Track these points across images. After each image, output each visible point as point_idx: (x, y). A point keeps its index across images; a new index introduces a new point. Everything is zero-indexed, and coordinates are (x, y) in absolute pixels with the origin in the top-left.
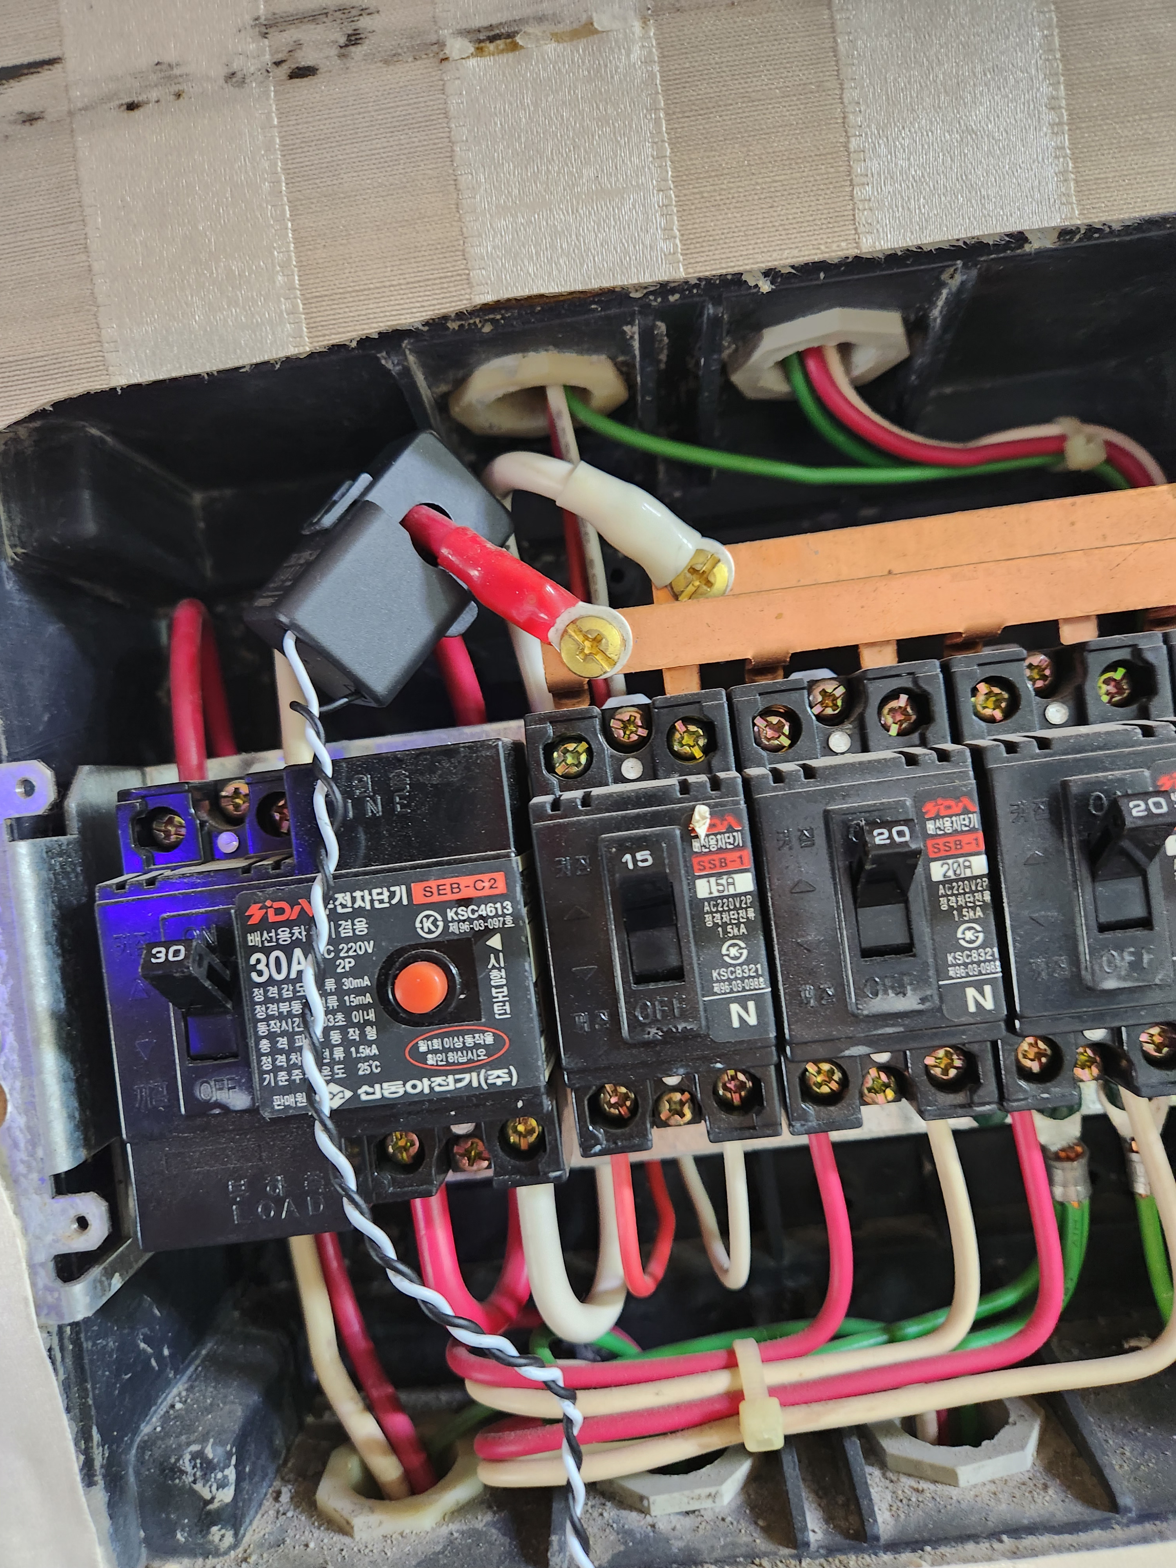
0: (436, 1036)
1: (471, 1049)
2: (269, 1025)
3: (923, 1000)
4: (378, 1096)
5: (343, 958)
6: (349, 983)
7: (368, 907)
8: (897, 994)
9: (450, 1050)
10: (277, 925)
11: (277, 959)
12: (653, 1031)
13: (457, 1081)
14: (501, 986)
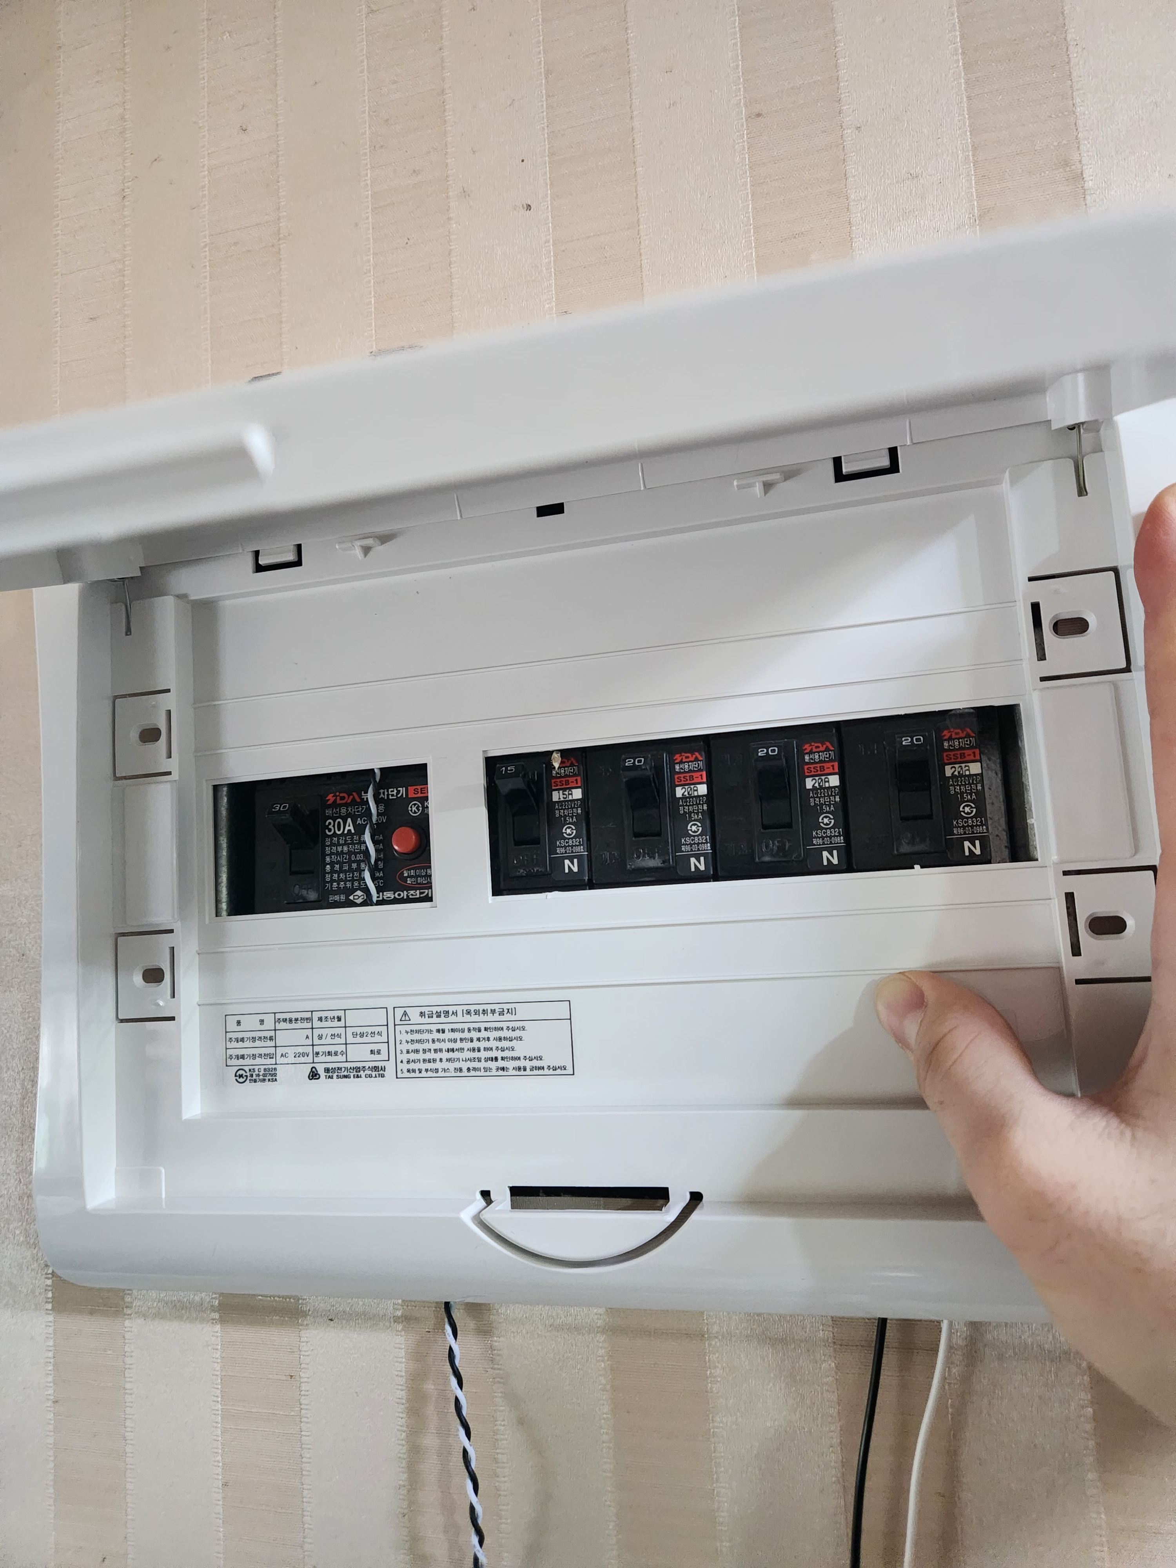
0: (412, 868)
2: (331, 858)
3: (664, 862)
7: (386, 798)
8: (650, 857)
9: (419, 876)
10: (341, 804)
11: (339, 823)
12: (522, 871)
13: (421, 893)
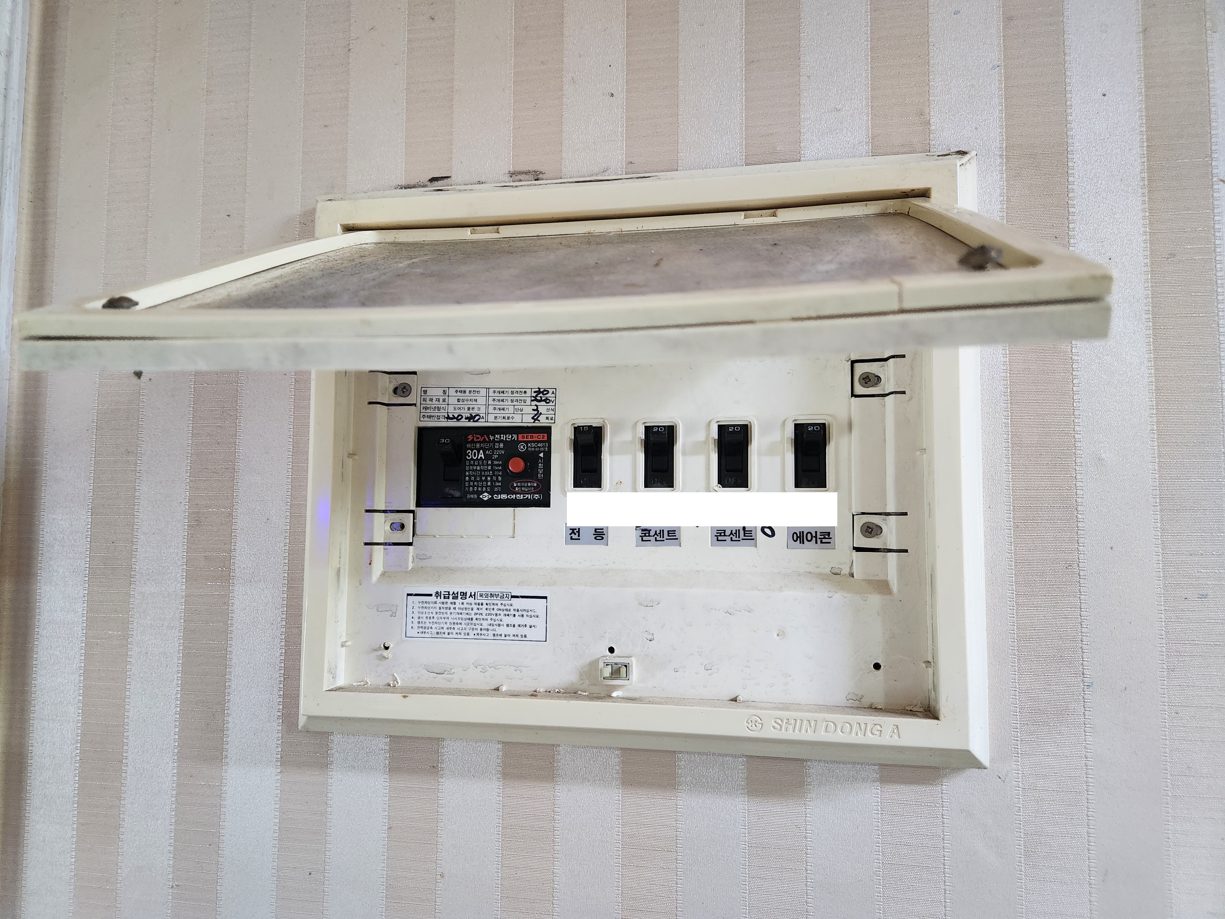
0: (519, 482)
1: (530, 487)
2: (469, 472)
4: (499, 498)
5: (495, 455)
6: (496, 462)
7: (504, 440)
9: (523, 486)
10: (477, 442)
11: (475, 452)
13: (523, 496)
14: (541, 469)
